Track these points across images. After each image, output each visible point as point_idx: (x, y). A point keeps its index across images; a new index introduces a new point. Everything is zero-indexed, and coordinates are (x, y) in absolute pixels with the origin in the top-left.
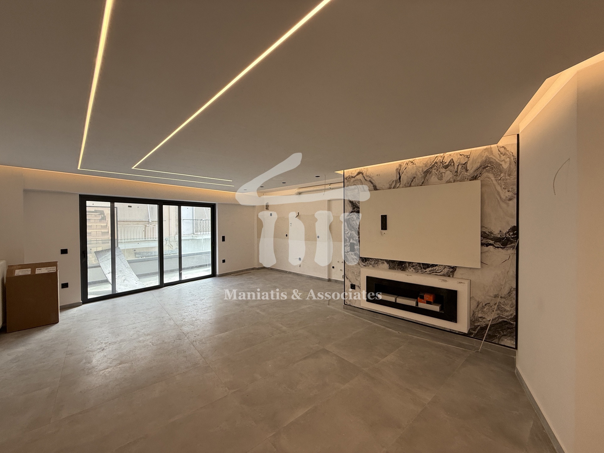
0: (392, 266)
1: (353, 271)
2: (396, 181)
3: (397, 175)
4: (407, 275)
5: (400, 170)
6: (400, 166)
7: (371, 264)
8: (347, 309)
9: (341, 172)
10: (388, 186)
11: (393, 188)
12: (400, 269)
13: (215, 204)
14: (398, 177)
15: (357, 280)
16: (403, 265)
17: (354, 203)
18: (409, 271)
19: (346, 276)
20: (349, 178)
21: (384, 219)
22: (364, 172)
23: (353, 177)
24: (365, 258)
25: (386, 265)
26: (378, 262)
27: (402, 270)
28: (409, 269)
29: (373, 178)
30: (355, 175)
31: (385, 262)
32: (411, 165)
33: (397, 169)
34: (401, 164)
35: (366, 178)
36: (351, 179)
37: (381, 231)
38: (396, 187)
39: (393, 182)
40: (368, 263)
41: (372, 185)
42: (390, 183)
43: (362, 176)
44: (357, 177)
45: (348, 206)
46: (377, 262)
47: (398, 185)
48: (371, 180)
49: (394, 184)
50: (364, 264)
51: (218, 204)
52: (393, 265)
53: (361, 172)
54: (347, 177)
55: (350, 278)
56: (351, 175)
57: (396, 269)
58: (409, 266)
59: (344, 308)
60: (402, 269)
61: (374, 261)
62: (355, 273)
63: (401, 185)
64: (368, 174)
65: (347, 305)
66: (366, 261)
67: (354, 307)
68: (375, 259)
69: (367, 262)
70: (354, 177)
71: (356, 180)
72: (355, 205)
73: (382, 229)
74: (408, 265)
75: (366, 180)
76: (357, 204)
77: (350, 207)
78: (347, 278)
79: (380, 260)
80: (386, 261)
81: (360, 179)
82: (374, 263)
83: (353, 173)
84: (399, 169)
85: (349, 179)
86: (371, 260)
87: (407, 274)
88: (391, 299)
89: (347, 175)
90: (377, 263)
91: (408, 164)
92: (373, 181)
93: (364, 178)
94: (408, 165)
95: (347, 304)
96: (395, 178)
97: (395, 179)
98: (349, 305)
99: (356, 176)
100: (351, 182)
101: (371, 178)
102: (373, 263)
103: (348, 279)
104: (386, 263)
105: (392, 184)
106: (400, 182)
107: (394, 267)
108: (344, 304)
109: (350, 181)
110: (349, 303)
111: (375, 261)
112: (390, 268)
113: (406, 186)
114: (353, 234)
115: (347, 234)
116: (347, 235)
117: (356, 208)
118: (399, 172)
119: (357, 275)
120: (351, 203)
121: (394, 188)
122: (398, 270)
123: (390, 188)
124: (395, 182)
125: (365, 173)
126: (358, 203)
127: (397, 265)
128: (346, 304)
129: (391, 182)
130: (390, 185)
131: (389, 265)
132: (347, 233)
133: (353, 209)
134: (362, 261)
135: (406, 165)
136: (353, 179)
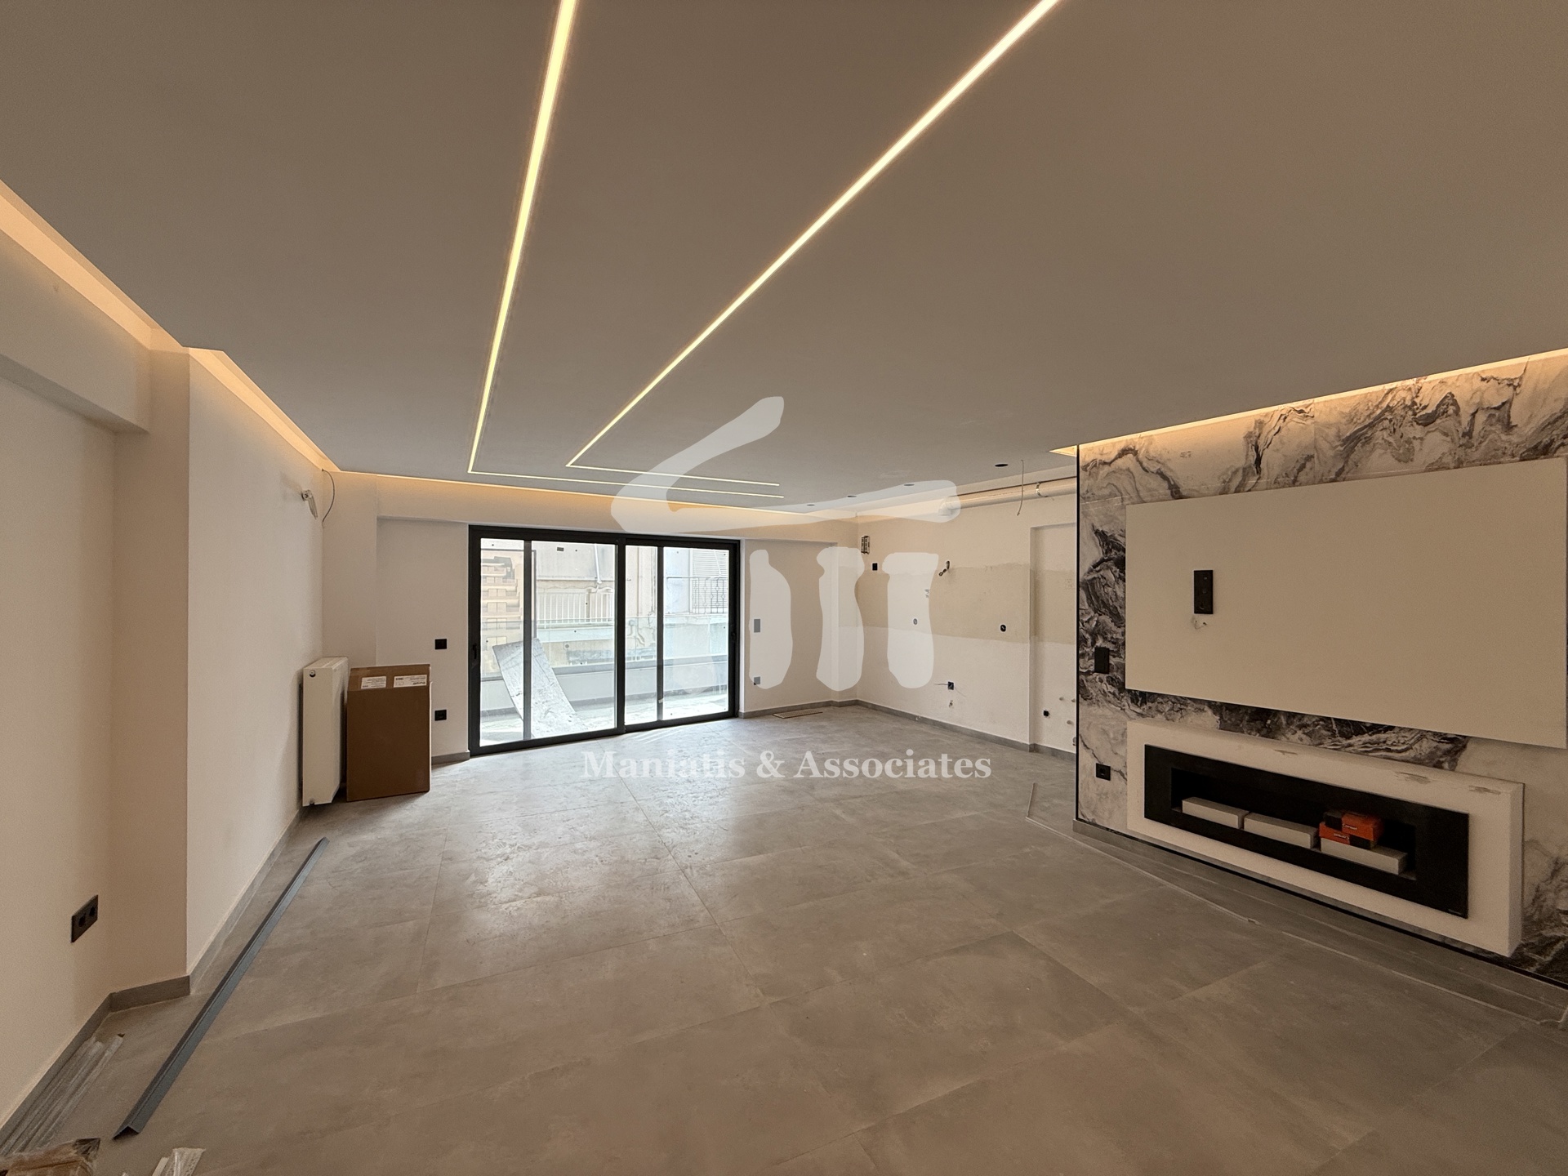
0: (1229, 719)
1: (1106, 728)
2: (1244, 469)
3: (1250, 453)
4: (1281, 751)
5: (1259, 436)
6: (1260, 424)
7: (1159, 711)
8: (1084, 833)
9: (1071, 451)
10: (1219, 484)
11: (1233, 490)
12: (1259, 731)
13: (739, 541)
14: (1253, 459)
15: (1116, 754)
16: (1269, 722)
17: (1109, 535)
18: (1288, 739)
19: (1082, 741)
20: (1095, 466)
21: (1204, 584)
22: (1141, 449)
23: (1105, 463)
24: (1141, 693)
25: (1210, 718)
26: (1182, 707)
27: (1263, 736)
28: (1289, 735)
29: (1169, 464)
30: (1113, 456)
31: (1206, 708)
32: (1295, 419)
33: (1249, 436)
34: (1262, 419)
35: (1145, 464)
36: (1099, 468)
37: (1193, 618)
38: (1247, 489)
39: (1235, 472)
40: (1150, 708)
41: (1166, 485)
42: (1225, 477)
43: (1134, 460)
44: (1119, 462)
45: (1091, 544)
46: (1179, 705)
47: (1252, 481)
48: (1162, 469)
49: (1241, 479)
50: (1138, 710)
51: (747, 540)
52: (1233, 719)
53: (1131, 449)
54: (1088, 465)
55: (1094, 748)
56: (1099, 457)
57: (1243, 732)
58: (1289, 724)
59: (1075, 830)
60: (1264, 731)
61: (1170, 703)
62: (1112, 736)
63: (1263, 481)
64: (1152, 454)
65: (1084, 821)
66: (1144, 702)
67: (1108, 829)
68: (1175, 697)
69: (1149, 704)
70: (1110, 464)
71: (1114, 472)
72: (1111, 541)
73: (1197, 611)
74: (1287, 721)
75: (1146, 471)
76: (1117, 540)
77: (1097, 546)
78: (1085, 745)
79: (1189, 701)
80: (1212, 705)
81: (1128, 470)
82: (1172, 709)
83: (1105, 452)
84: (1257, 434)
85: (1094, 470)
86: (1160, 700)
87: (1284, 750)
88: (1228, 818)
89: (1088, 459)
90: (1181, 709)
91: (1286, 418)
92: (1169, 474)
93: (1141, 464)
94: (1287, 420)
95: (1086, 820)
96: (1243, 458)
97: (1241, 463)
98: (1089, 823)
99: (1116, 459)
100: (1099, 478)
101: (1163, 464)
102: (1167, 709)
103: (1088, 748)
104: (1210, 712)
105: (1230, 480)
106: (1259, 472)
107: (1238, 725)
108: (1077, 818)
109: (1097, 474)
110: (1090, 817)
111: (1173, 703)
112: (1224, 727)
113: (1277, 484)
114: (1105, 622)
115: (1088, 622)
116: (1086, 625)
117: (1114, 551)
118: (1255, 445)
119: (1114, 739)
120: (1100, 535)
121: (1237, 491)
122: (1249, 734)
123: (1224, 492)
124: (1240, 473)
125: (1144, 449)
126: (1120, 535)
127: (1247, 718)
128: (1081, 820)
129: (1230, 473)
130: (1224, 482)
131: (1221, 718)
132: (1085, 619)
133: (1106, 553)
134: (1132, 701)
135: (1281, 421)
136: (1106, 469)
